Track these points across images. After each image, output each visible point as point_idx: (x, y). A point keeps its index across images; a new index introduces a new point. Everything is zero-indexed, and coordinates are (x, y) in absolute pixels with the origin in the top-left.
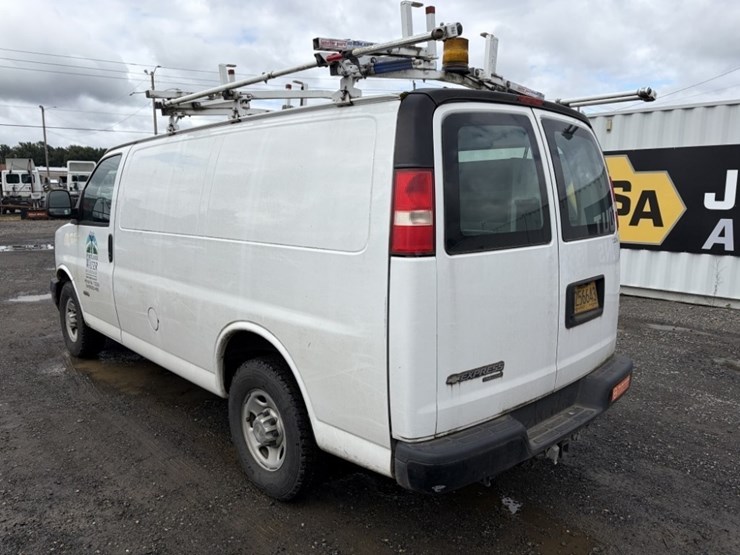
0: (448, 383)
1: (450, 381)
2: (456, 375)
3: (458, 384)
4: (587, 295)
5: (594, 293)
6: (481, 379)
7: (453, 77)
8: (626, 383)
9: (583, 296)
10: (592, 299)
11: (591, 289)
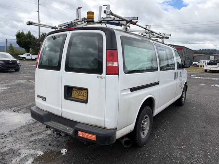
2: (38, 95)
3: (38, 97)
4: (81, 93)
5: (86, 94)
6: (42, 99)
7: (90, 23)
8: (92, 136)
9: (79, 93)
10: (84, 96)
11: (84, 92)
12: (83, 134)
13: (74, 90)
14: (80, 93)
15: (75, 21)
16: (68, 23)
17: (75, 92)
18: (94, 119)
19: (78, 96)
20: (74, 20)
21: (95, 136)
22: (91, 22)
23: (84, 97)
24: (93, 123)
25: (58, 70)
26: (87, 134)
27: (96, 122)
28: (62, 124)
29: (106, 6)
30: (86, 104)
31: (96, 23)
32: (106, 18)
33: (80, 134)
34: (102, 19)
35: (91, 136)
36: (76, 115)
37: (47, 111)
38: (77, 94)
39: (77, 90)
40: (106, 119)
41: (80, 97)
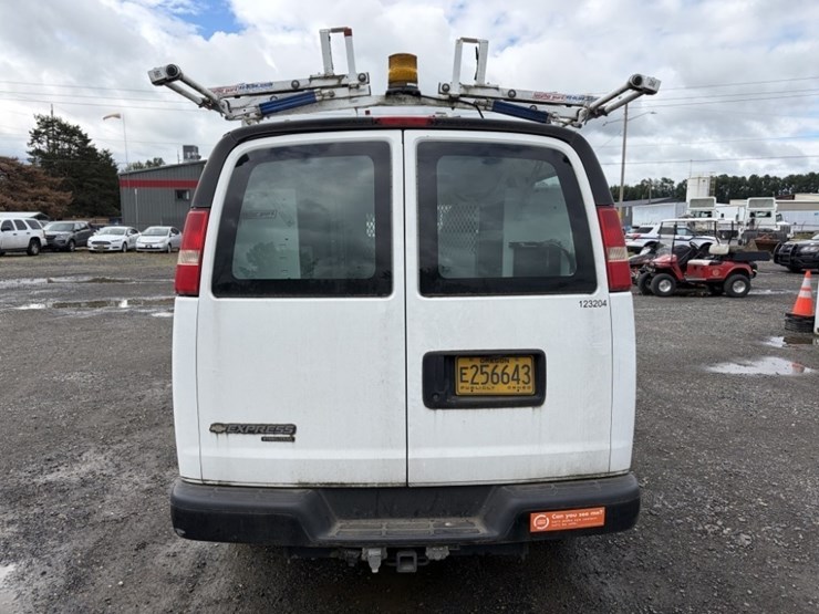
0: (211, 431)
1: (214, 428)
2: (222, 425)
3: (224, 435)
4: (503, 373)
5: (527, 374)
6: (260, 436)
7: (400, 99)
8: (590, 516)
9: (493, 373)
10: (518, 380)
11: (517, 366)
12: (551, 519)
13: (461, 363)
14: (499, 371)
15: (315, 83)
16: (271, 84)
17: (470, 373)
18: (572, 454)
19: (490, 384)
20: (311, 79)
21: (601, 512)
22: (408, 96)
23: (521, 384)
24: (565, 472)
25: (380, 295)
26: (571, 515)
27: (578, 465)
28: (402, 516)
29: (477, 45)
30: (537, 410)
31: (432, 102)
32: (476, 87)
33: (540, 522)
34: (463, 91)
35: (587, 514)
36: (492, 459)
37: (304, 487)
38: (481, 378)
39: (479, 364)
40: (615, 445)
41: (501, 389)
